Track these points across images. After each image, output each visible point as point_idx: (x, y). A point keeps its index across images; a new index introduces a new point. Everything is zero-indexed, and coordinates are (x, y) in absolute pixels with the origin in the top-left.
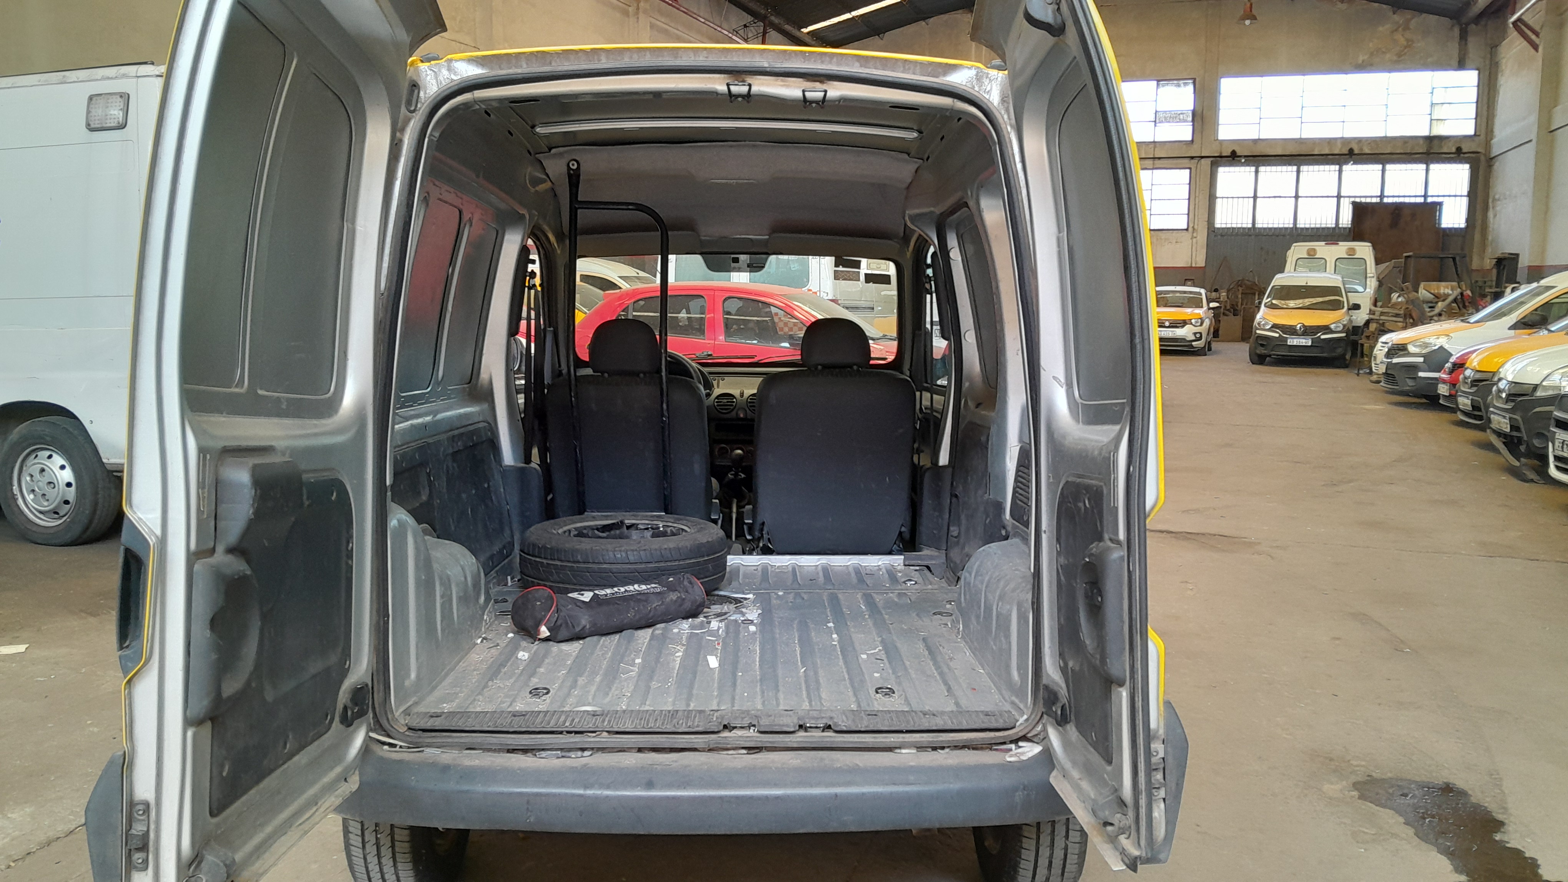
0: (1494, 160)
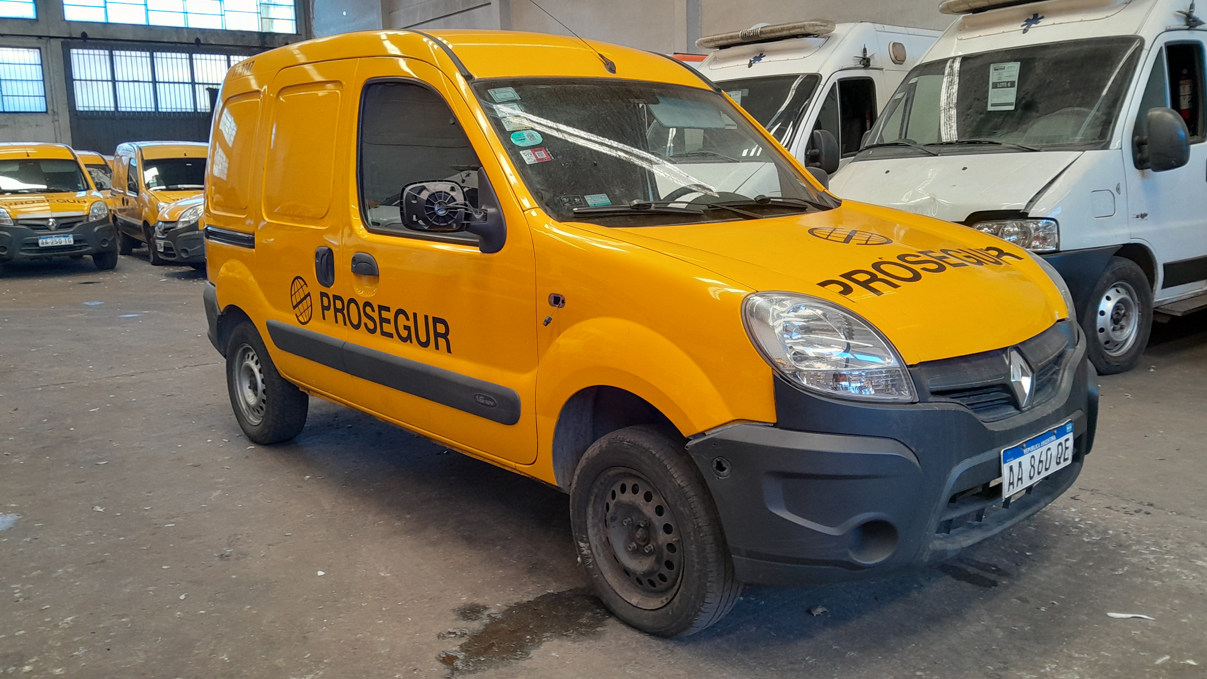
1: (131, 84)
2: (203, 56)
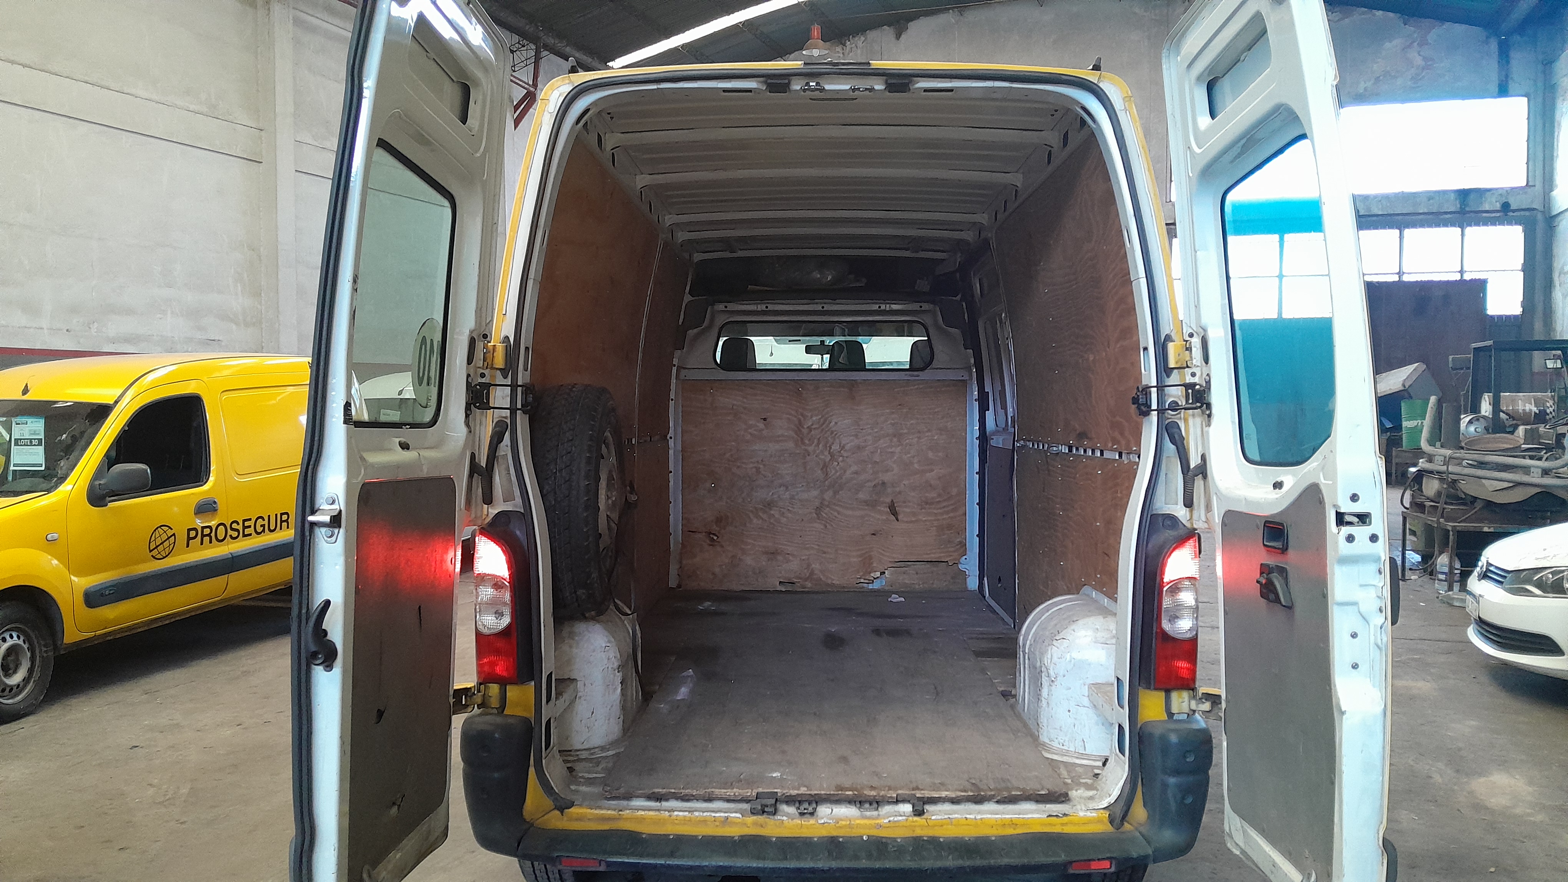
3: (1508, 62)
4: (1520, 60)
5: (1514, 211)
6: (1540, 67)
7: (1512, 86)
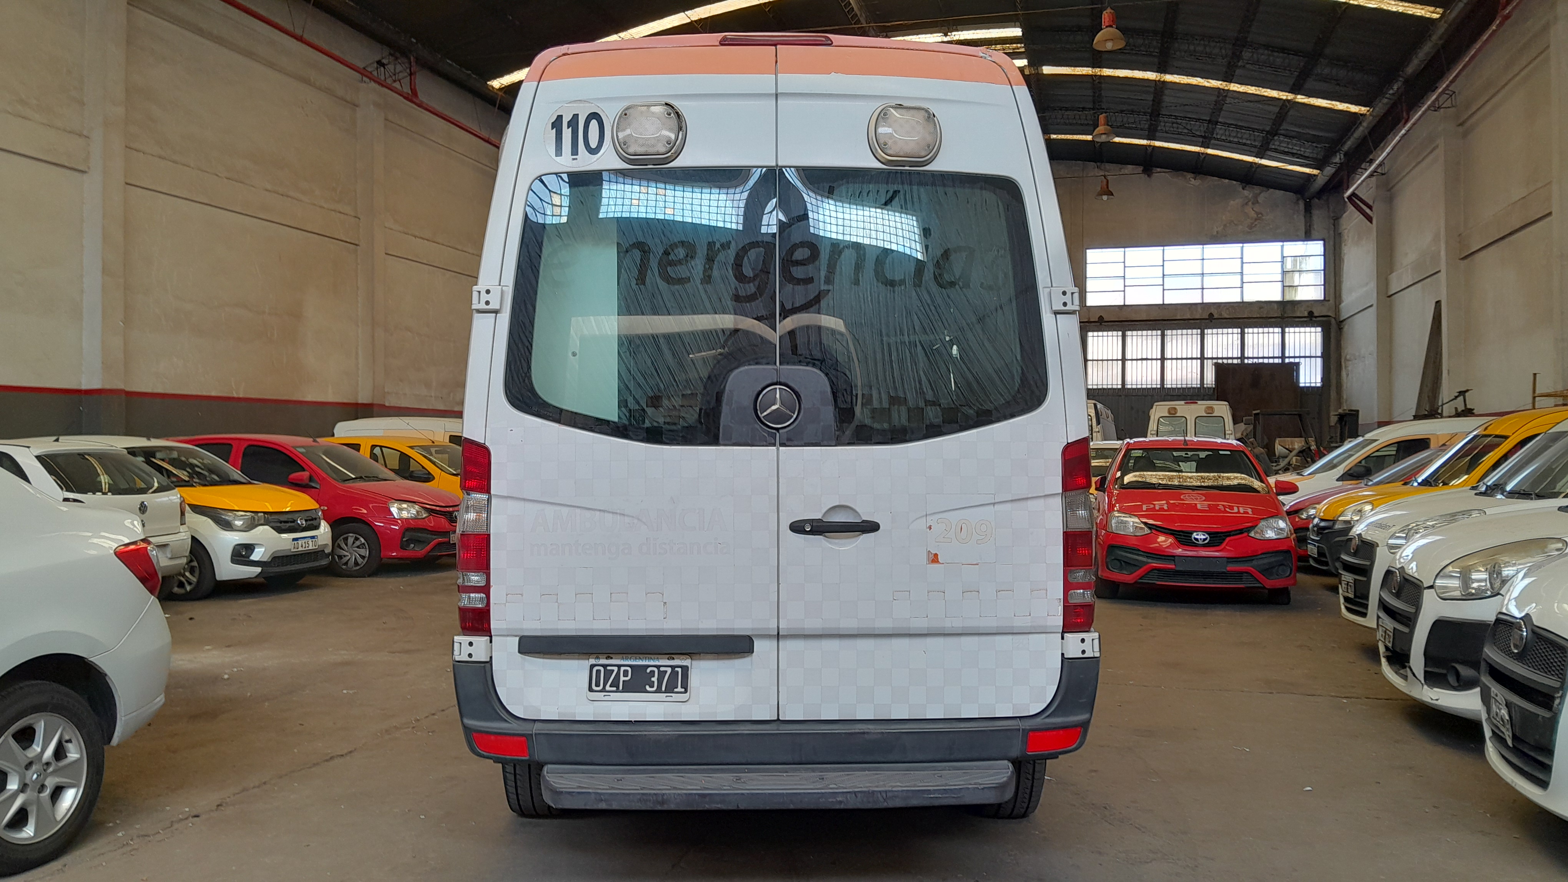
0: (1344, 323)
1: (1140, 362)
2: (1215, 331)
3: (1311, 217)
4: (1319, 216)
5: (1316, 317)
6: (1333, 221)
7: (1314, 233)
